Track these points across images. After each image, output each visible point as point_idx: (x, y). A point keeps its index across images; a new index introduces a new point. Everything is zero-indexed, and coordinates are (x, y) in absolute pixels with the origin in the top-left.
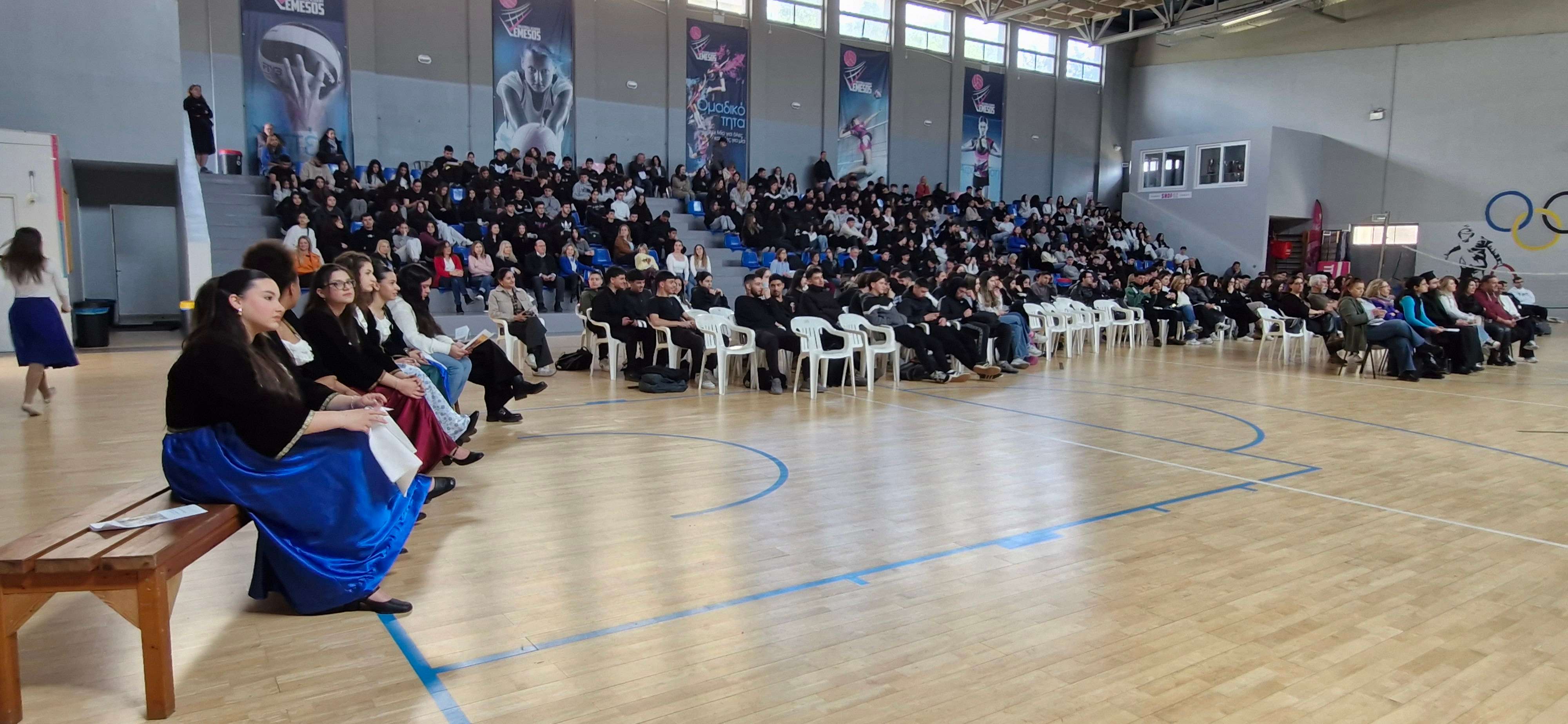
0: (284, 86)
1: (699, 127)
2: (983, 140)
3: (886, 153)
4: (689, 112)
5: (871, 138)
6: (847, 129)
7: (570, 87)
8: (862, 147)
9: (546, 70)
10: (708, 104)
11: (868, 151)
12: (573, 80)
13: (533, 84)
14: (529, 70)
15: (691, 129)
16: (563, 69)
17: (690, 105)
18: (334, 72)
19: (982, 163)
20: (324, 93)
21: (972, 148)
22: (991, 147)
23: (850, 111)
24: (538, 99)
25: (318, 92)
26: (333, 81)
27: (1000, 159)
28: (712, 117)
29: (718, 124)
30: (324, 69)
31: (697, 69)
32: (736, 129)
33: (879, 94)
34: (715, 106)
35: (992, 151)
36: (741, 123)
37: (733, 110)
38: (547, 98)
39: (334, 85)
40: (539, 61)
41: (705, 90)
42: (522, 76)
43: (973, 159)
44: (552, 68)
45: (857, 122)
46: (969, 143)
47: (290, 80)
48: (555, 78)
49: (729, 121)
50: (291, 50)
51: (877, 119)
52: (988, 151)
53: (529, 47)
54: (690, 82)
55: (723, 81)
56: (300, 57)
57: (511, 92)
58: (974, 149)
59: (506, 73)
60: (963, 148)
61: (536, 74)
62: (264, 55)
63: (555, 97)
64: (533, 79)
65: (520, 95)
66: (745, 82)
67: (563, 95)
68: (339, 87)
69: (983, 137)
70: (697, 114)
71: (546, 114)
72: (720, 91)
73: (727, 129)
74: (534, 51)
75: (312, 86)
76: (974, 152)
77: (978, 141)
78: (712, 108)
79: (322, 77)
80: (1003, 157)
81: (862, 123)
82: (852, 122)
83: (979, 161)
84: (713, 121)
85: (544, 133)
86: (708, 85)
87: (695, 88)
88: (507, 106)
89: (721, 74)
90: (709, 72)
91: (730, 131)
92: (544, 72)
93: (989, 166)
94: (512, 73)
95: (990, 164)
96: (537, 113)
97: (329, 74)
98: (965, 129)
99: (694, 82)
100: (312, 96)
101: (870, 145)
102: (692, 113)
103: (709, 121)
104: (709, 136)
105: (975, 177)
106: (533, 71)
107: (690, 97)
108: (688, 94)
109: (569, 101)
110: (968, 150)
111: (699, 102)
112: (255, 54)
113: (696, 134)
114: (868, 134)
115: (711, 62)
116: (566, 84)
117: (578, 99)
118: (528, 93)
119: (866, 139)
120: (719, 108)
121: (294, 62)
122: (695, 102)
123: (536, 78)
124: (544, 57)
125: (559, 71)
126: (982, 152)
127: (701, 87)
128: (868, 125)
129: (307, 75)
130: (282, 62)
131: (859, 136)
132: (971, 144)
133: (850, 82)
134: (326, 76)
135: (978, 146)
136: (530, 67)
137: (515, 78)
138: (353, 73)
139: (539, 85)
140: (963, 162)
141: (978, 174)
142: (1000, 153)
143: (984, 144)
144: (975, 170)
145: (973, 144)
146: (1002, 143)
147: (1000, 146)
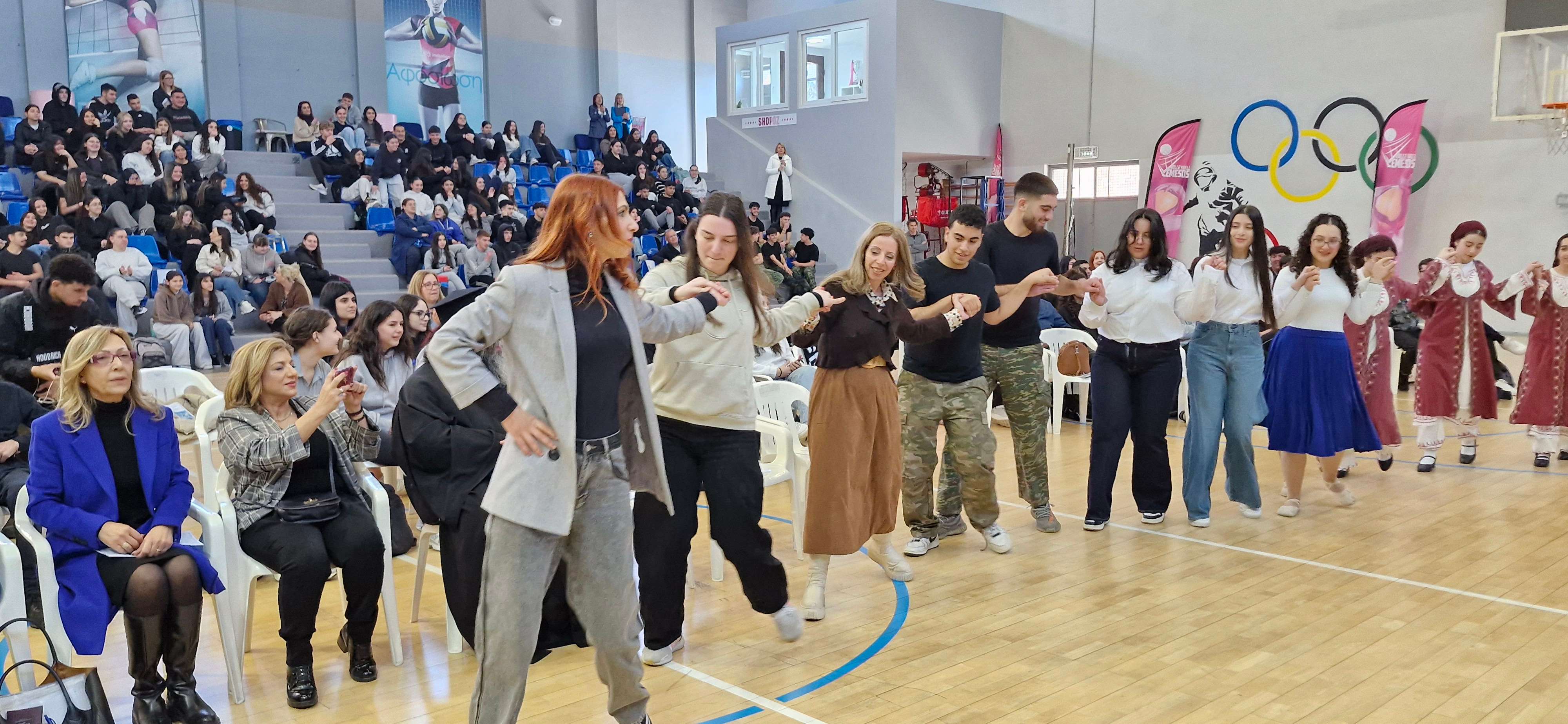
2: (436, 20)
5: (155, 7)
8: (132, 24)
11: (148, 32)
19: (438, 62)
21: (413, 34)
22: (458, 33)
27: (481, 56)
35: (460, 41)
43: (419, 55)
46: (405, 27)
52: (451, 41)
58: (419, 36)
60: (387, 33)
69: (437, 15)
76: (417, 43)
77: (427, 22)
80: (484, 52)
83: (432, 59)
93: (457, 66)
101: (153, 21)
105: (425, 89)
110: (404, 38)
119: (142, 8)
126: (436, 41)
131: (123, 2)
132: (410, 26)
135: (426, 30)
140: (391, 59)
141: (431, 82)
142: (478, 44)
143: (442, 27)
144: (424, 76)
145: (415, 28)
146: (481, 28)
147: (475, 32)
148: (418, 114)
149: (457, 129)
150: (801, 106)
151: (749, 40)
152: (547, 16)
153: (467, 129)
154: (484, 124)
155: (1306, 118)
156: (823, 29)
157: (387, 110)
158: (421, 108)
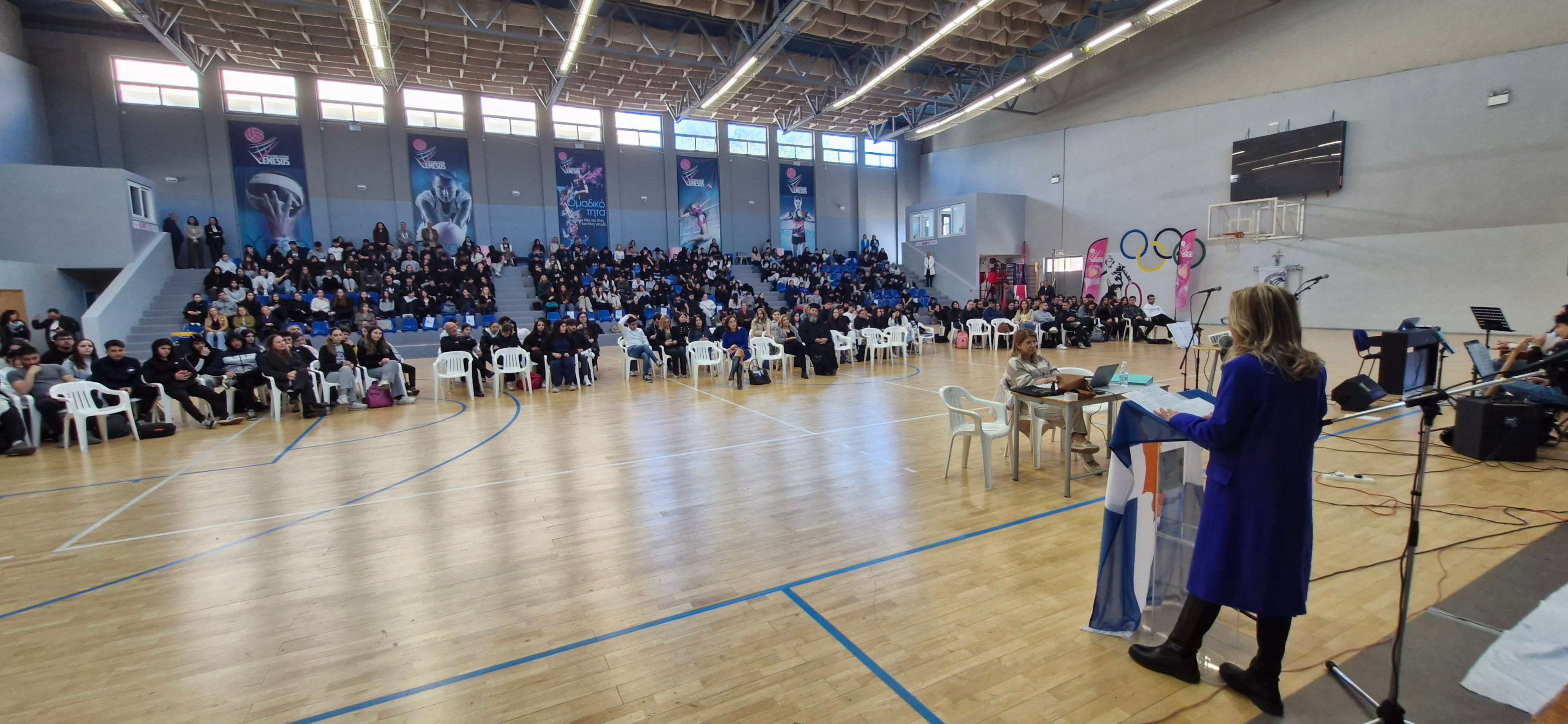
0: (265, 211)
1: (570, 217)
2: (798, 211)
3: (719, 225)
4: (561, 208)
5: (706, 216)
6: (686, 212)
7: (469, 198)
8: (699, 223)
9: (451, 188)
10: (576, 202)
11: (704, 225)
12: (471, 193)
13: (442, 197)
14: (439, 189)
15: (563, 220)
16: (463, 186)
17: (562, 203)
18: (299, 200)
19: (799, 227)
20: (292, 213)
21: (790, 218)
22: (806, 216)
23: (687, 200)
24: (446, 207)
25: (288, 213)
26: (298, 205)
27: (814, 224)
28: (579, 211)
29: (584, 214)
30: (292, 198)
31: (564, 180)
32: (599, 217)
33: (710, 186)
34: (581, 204)
35: (807, 219)
36: (602, 213)
37: (595, 204)
38: (453, 205)
39: (299, 208)
40: (445, 183)
41: (572, 193)
42: (434, 193)
43: (792, 225)
44: (455, 187)
45: (694, 206)
46: (788, 214)
47: (269, 207)
48: (458, 192)
49: (593, 212)
50: (268, 188)
51: (709, 203)
52: (803, 219)
53: (438, 174)
54: (561, 189)
55: (586, 186)
56: (275, 192)
57: (426, 204)
58: (792, 218)
59: (422, 192)
60: (781, 218)
61: (444, 191)
62: (251, 192)
63: (459, 205)
64: (442, 194)
65: (433, 205)
66: (604, 186)
67: (465, 203)
68: (304, 208)
70: (567, 210)
71: (452, 216)
72: (585, 193)
73: (592, 217)
74: (441, 177)
75: (284, 209)
76: (791, 221)
77: (795, 212)
78: (579, 204)
79: (290, 203)
80: (815, 222)
81: (699, 207)
82: (690, 206)
83: (796, 226)
84: (580, 213)
85: (452, 228)
86: (574, 190)
87: (565, 192)
88: (424, 213)
89: (584, 182)
90: (575, 181)
91: (594, 218)
92: (450, 190)
94: (426, 191)
95: (805, 228)
96: (447, 216)
97: (295, 201)
98: (782, 205)
99: (563, 188)
100: (285, 216)
101: (705, 221)
102: (564, 208)
103: (577, 213)
104: (577, 223)
105: (794, 238)
106: (441, 189)
107: (561, 199)
108: (559, 197)
109: (470, 207)
110: (787, 219)
111: (568, 201)
112: (244, 193)
113: (568, 222)
114: (704, 213)
115: (576, 175)
116: (467, 196)
117: (475, 205)
118: (439, 204)
119: (702, 217)
120: (585, 204)
121: (271, 196)
122: (565, 201)
123: (444, 194)
124: (449, 180)
125: (460, 187)
126: (798, 219)
127: (569, 191)
128: (702, 208)
129: (280, 203)
130: (263, 196)
131: (696, 215)
133: (687, 180)
134: (294, 204)
135: (794, 216)
136: (439, 187)
137: (428, 194)
138: (312, 200)
139: (446, 198)
140: (782, 228)
141: (796, 235)
142: (813, 219)
143: (800, 215)
144: (793, 233)
145: (790, 215)
146: (814, 213)
147: (812, 215)
148: (791, 247)
149: (806, 253)
150: (940, 236)
151: (918, 211)
152: (839, 206)
153: (809, 253)
154: (816, 249)
155: (1151, 237)
156: (949, 206)
157: (780, 247)
158: (792, 245)
